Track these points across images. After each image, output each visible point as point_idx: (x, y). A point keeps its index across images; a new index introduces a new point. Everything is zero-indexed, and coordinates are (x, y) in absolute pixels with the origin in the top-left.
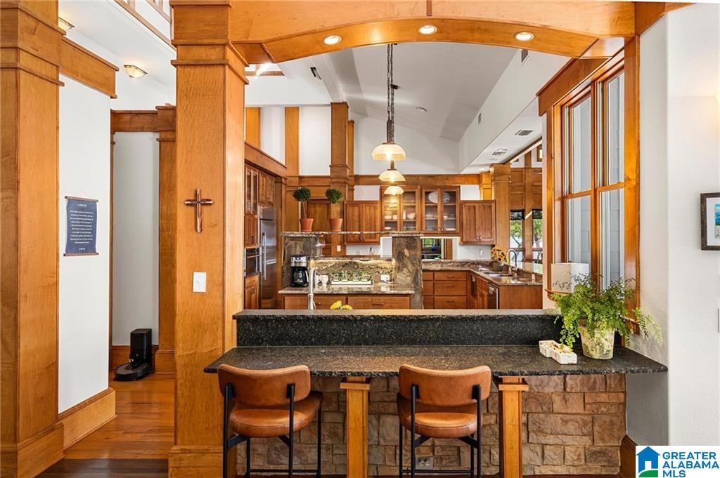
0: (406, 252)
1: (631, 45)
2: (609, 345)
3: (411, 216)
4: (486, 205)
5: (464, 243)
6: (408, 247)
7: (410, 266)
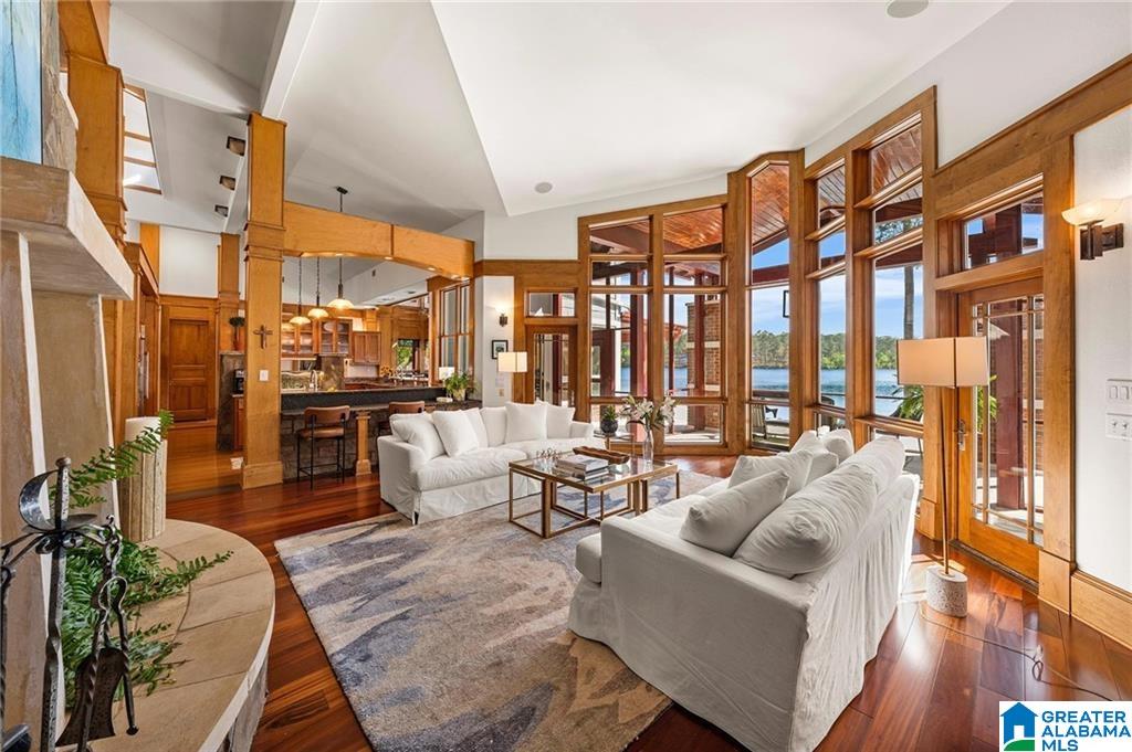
0: (333, 367)
1: (472, 280)
2: (463, 396)
3: (307, 341)
4: (373, 335)
5: (355, 364)
6: (334, 363)
7: (335, 377)
